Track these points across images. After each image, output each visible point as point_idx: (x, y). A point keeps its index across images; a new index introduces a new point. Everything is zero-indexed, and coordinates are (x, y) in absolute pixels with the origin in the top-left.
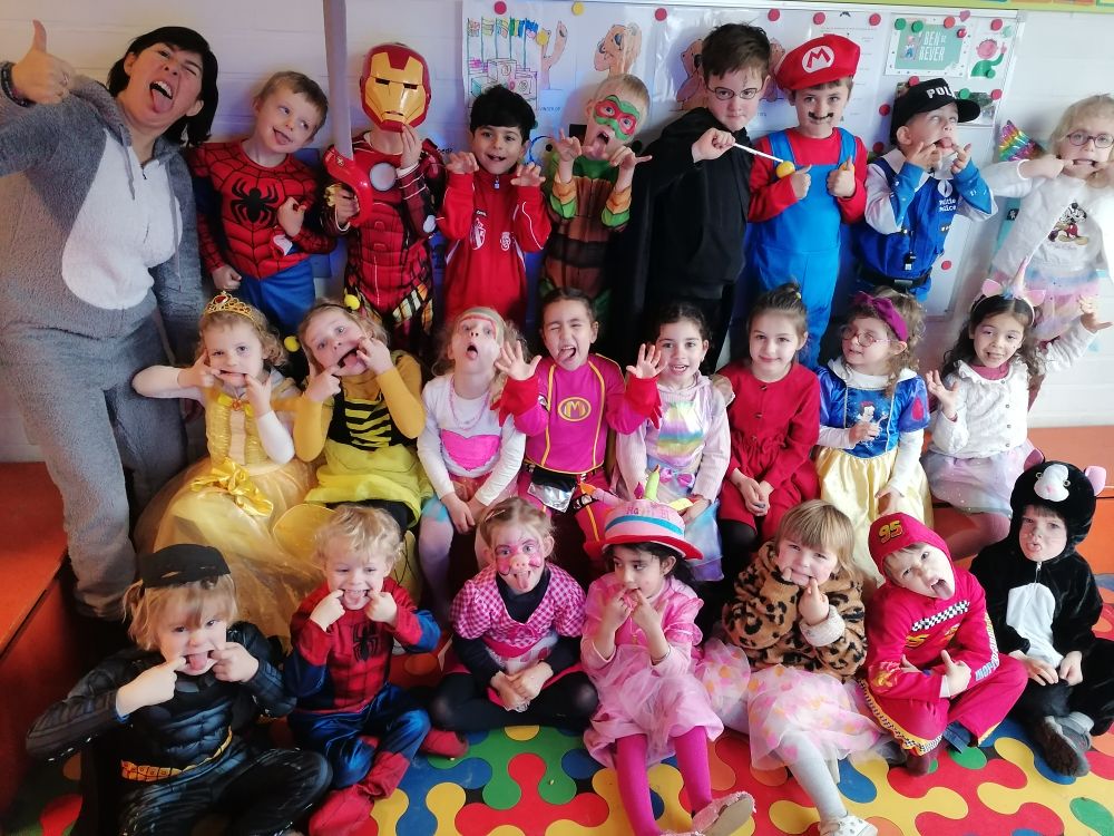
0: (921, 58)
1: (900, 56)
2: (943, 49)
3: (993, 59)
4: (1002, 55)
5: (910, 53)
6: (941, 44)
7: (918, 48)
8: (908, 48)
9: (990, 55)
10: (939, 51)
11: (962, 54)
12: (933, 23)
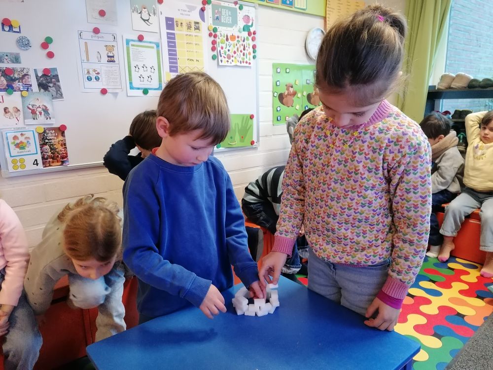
0: (222, 22)
1: (214, 20)
2: (230, 18)
3: (250, 24)
4: (252, 23)
5: (217, 18)
6: (229, 16)
7: (220, 16)
8: (216, 16)
9: (248, 22)
10: (229, 18)
11: (238, 22)
12: (224, 5)
